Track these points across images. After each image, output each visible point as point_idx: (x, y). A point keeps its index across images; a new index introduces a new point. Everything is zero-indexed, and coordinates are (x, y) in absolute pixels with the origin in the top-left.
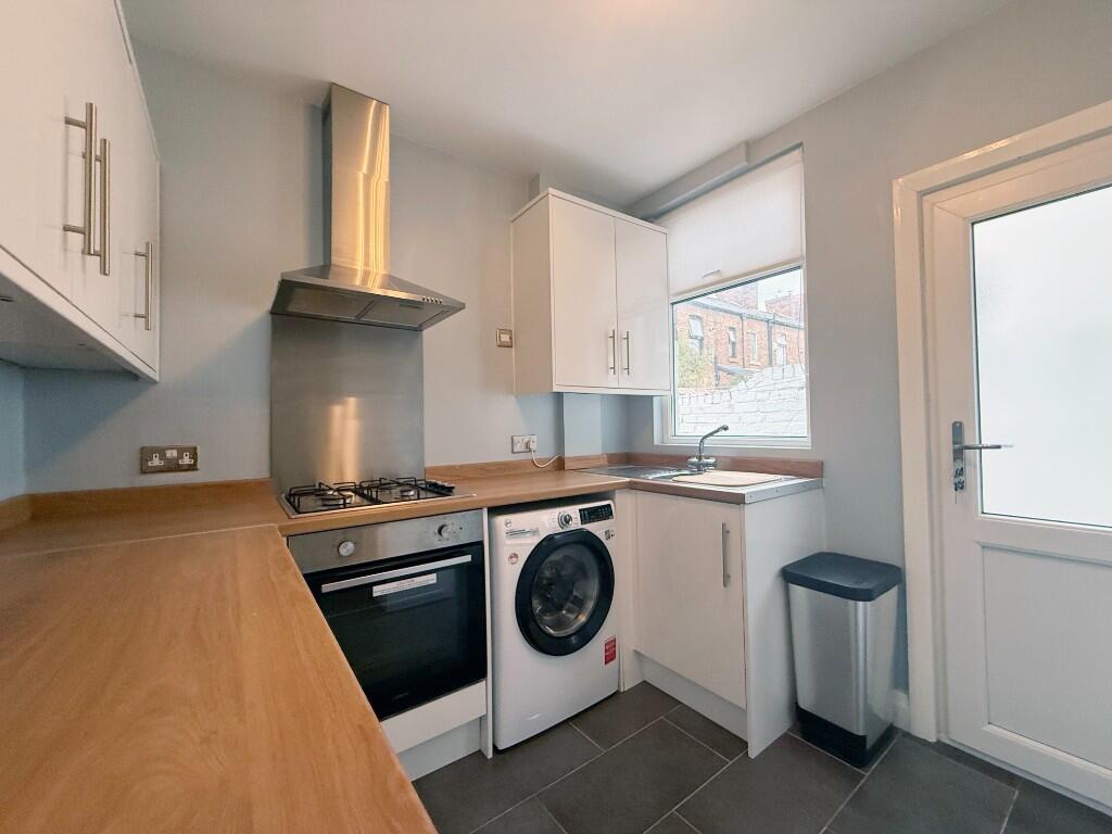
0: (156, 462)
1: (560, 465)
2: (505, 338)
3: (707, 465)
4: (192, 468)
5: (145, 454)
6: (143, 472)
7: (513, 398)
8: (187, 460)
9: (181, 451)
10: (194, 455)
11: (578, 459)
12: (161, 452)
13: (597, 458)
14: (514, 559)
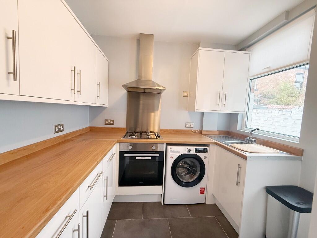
0: (107, 123)
1: (201, 132)
2: (186, 94)
3: (251, 141)
4: (113, 124)
5: (106, 121)
6: (105, 124)
7: (187, 112)
8: (112, 123)
9: (111, 120)
10: (113, 122)
11: (207, 131)
12: (108, 120)
13: (215, 132)
14: (172, 158)
